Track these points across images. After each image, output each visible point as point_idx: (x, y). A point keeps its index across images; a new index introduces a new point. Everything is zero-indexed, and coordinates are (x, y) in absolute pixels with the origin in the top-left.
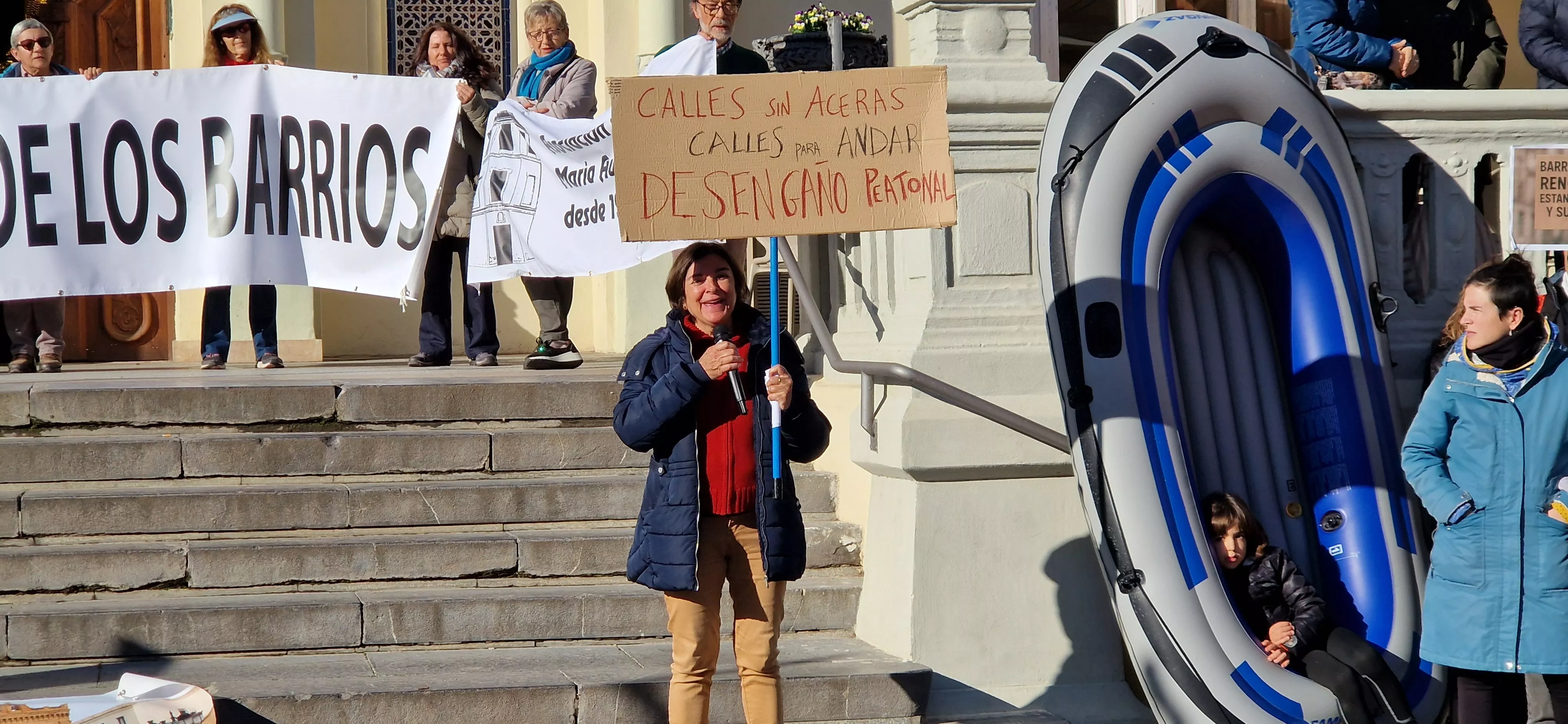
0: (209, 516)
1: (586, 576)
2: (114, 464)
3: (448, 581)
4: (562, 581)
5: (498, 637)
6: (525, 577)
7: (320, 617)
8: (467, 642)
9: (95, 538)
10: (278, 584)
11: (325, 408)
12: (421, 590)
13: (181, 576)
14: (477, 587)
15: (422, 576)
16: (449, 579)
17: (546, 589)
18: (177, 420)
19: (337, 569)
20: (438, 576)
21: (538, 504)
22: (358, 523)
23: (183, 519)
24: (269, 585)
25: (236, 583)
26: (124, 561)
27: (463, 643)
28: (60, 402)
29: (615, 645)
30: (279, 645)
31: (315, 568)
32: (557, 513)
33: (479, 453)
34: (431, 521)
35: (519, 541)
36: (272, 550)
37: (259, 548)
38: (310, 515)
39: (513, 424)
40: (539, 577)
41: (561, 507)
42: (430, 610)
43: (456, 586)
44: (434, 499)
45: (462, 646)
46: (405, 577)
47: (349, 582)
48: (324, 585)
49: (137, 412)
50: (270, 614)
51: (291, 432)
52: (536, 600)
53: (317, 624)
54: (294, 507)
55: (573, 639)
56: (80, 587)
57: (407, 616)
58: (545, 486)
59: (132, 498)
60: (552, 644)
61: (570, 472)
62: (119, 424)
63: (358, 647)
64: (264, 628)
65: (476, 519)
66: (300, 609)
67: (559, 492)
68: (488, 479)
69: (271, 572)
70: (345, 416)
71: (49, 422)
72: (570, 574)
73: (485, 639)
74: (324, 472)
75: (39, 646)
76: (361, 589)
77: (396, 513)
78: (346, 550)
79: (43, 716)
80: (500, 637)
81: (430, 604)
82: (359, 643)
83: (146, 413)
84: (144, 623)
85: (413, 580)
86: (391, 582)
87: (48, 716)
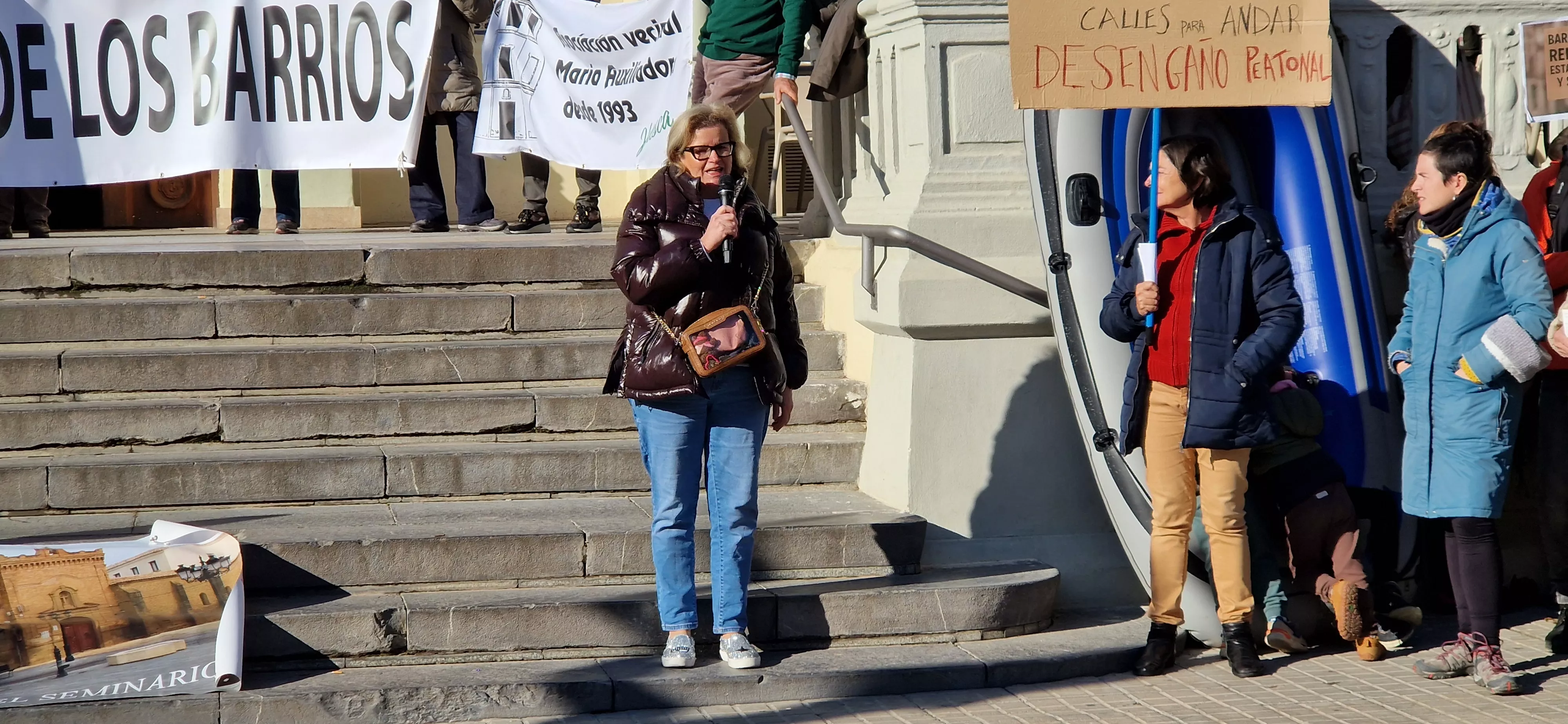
0: (241, 374)
1: (601, 431)
2: (150, 325)
3: (469, 436)
4: (578, 435)
5: (515, 489)
6: (542, 432)
7: (346, 470)
8: (486, 494)
9: (133, 395)
10: (306, 439)
11: (354, 272)
12: (443, 444)
13: (214, 430)
14: (497, 441)
15: (444, 431)
16: (469, 434)
17: (562, 444)
18: (211, 283)
19: (363, 425)
20: (459, 431)
21: (557, 362)
22: (384, 381)
23: (217, 377)
24: (298, 439)
25: (266, 437)
26: (160, 416)
27: (481, 494)
28: (99, 265)
29: (627, 497)
30: (306, 496)
31: (341, 423)
32: (574, 371)
33: (501, 314)
34: (453, 379)
35: (536, 397)
36: (301, 406)
37: (288, 404)
38: (338, 374)
39: (535, 286)
40: (556, 432)
41: (578, 365)
42: (450, 463)
43: (477, 441)
44: (456, 358)
45: (482, 497)
46: (428, 432)
47: (374, 436)
48: (351, 439)
49: (173, 275)
50: (298, 466)
51: (322, 294)
52: (551, 454)
53: (342, 476)
54: (322, 365)
55: (586, 492)
56: (117, 441)
57: (429, 468)
58: (563, 345)
59: (167, 356)
60: (567, 496)
61: (588, 332)
62: (157, 286)
63: (382, 498)
64: (293, 479)
65: (497, 378)
66: (327, 462)
67: (577, 352)
68: (510, 339)
69: (300, 427)
70: (374, 279)
71: (89, 284)
72: (585, 429)
73: (502, 491)
74: (352, 332)
75: (77, 496)
76: (386, 444)
77: (420, 371)
78: (371, 406)
79: (79, 560)
80: (517, 489)
81: (451, 458)
82: (382, 494)
83: (183, 275)
84: (178, 475)
85: (435, 434)
86: (414, 437)
87: (84, 560)
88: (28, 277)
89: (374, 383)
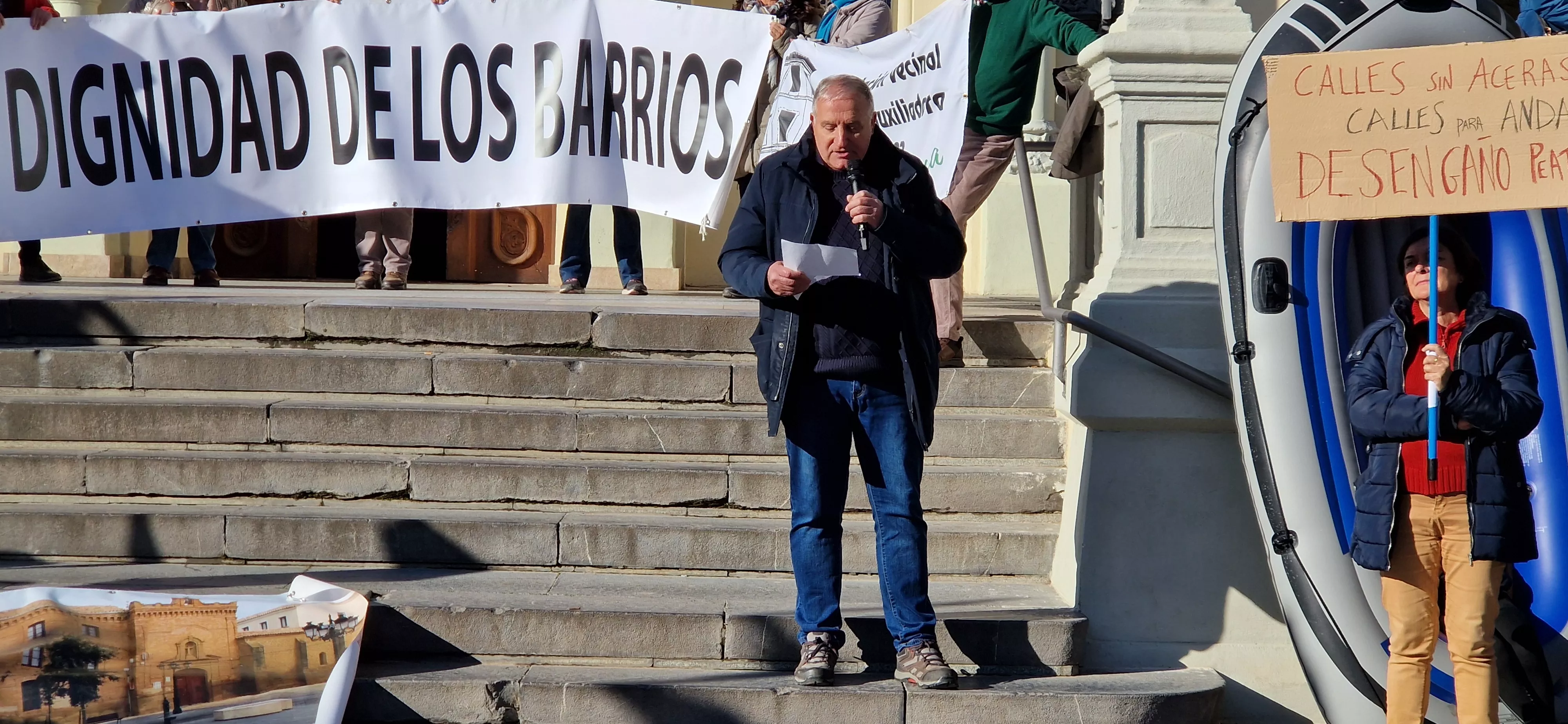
0: (444, 432)
2: (369, 378)
3: (659, 508)
4: (772, 513)
5: (691, 565)
6: (735, 508)
7: (518, 535)
8: (661, 568)
9: (338, 448)
10: (494, 501)
11: (580, 334)
12: (629, 515)
13: (403, 488)
14: (687, 515)
15: (633, 502)
16: (659, 506)
17: (756, 521)
18: (440, 339)
19: (551, 490)
20: (648, 502)
22: (585, 447)
23: (420, 433)
24: (486, 501)
25: (454, 498)
26: (351, 470)
27: (656, 568)
28: (333, 317)
30: (479, 560)
31: (529, 488)
33: (719, 384)
34: (656, 449)
35: (729, 472)
36: (491, 468)
37: (477, 465)
38: (539, 437)
40: (749, 509)
42: (624, 534)
43: (667, 514)
44: (660, 428)
45: (656, 571)
46: (617, 501)
47: (562, 503)
48: (539, 504)
49: (404, 329)
50: (470, 529)
51: (548, 355)
52: (729, 532)
53: (515, 541)
54: (524, 428)
55: (766, 571)
56: (309, 493)
57: (602, 539)
59: (372, 411)
60: (745, 575)
62: (388, 340)
63: (554, 566)
64: (465, 542)
65: (701, 449)
66: (499, 526)
68: (727, 410)
69: (488, 489)
70: (600, 343)
71: (322, 336)
72: (780, 508)
73: (677, 567)
74: (567, 396)
75: (254, 547)
76: (574, 511)
77: (622, 439)
78: (560, 471)
79: (212, 612)
80: (693, 565)
81: (625, 529)
82: (555, 563)
83: (412, 330)
84: (352, 531)
85: (624, 505)
86: (603, 506)
87: (216, 611)
88: (264, 326)
89: (575, 449)
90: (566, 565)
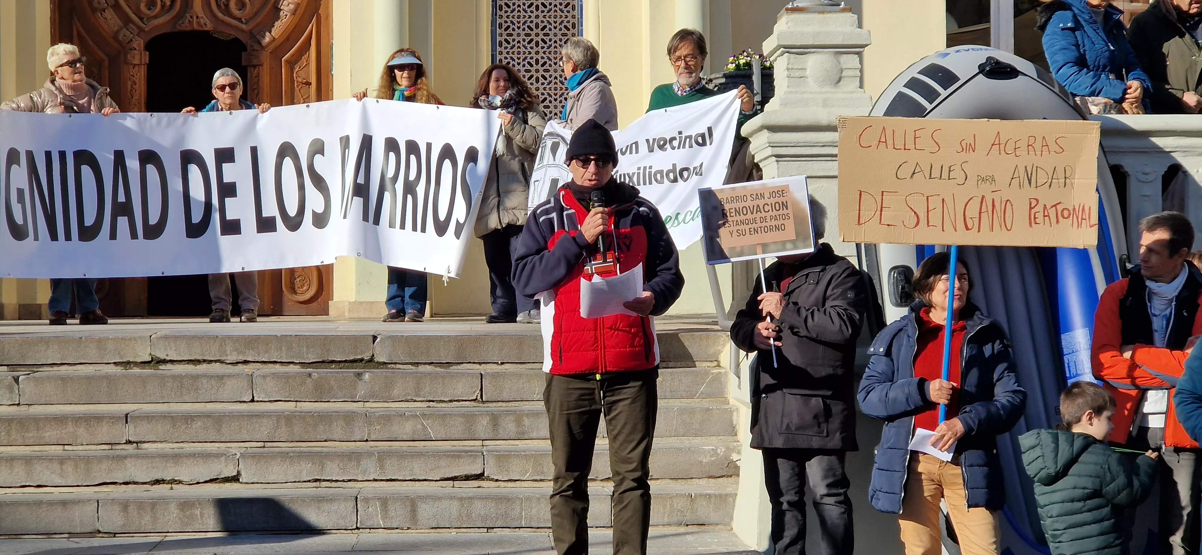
0: (264, 430)
1: (536, 480)
2: (204, 391)
3: (432, 482)
4: (518, 484)
5: (459, 525)
6: (490, 480)
7: (326, 506)
8: (436, 528)
9: (182, 445)
10: (305, 482)
11: (365, 352)
12: (411, 488)
13: (235, 473)
14: (453, 487)
15: (412, 478)
16: (432, 480)
17: (506, 490)
18: (257, 359)
19: (349, 471)
20: (424, 478)
21: (509, 426)
22: (373, 438)
23: (245, 432)
24: (299, 482)
25: (274, 480)
26: (193, 462)
27: (432, 528)
28: (173, 345)
30: (296, 527)
31: (332, 470)
32: (523, 433)
33: (472, 387)
34: (428, 437)
35: (485, 453)
36: (301, 456)
37: (292, 454)
38: (338, 431)
39: (506, 366)
40: (501, 481)
41: (526, 429)
42: (407, 503)
43: (438, 487)
44: (430, 421)
45: (432, 531)
46: (400, 478)
47: (358, 481)
48: (339, 483)
49: (228, 352)
50: (289, 503)
51: (341, 369)
52: (488, 498)
53: (324, 511)
54: (326, 424)
55: (516, 528)
56: (161, 481)
57: (391, 507)
58: (514, 413)
59: (208, 416)
60: (501, 531)
62: (216, 361)
63: (354, 529)
65: (462, 437)
66: (311, 500)
67: (525, 418)
68: (480, 407)
69: (301, 472)
70: (380, 358)
71: (165, 359)
72: (524, 479)
73: (449, 526)
74: (357, 399)
75: (121, 523)
76: (367, 487)
77: (401, 431)
78: (355, 457)
80: (461, 525)
81: (408, 499)
82: (355, 527)
83: (235, 353)
84: (197, 508)
85: (405, 480)
86: (389, 482)
88: (119, 353)
89: (365, 439)
90: (363, 528)
